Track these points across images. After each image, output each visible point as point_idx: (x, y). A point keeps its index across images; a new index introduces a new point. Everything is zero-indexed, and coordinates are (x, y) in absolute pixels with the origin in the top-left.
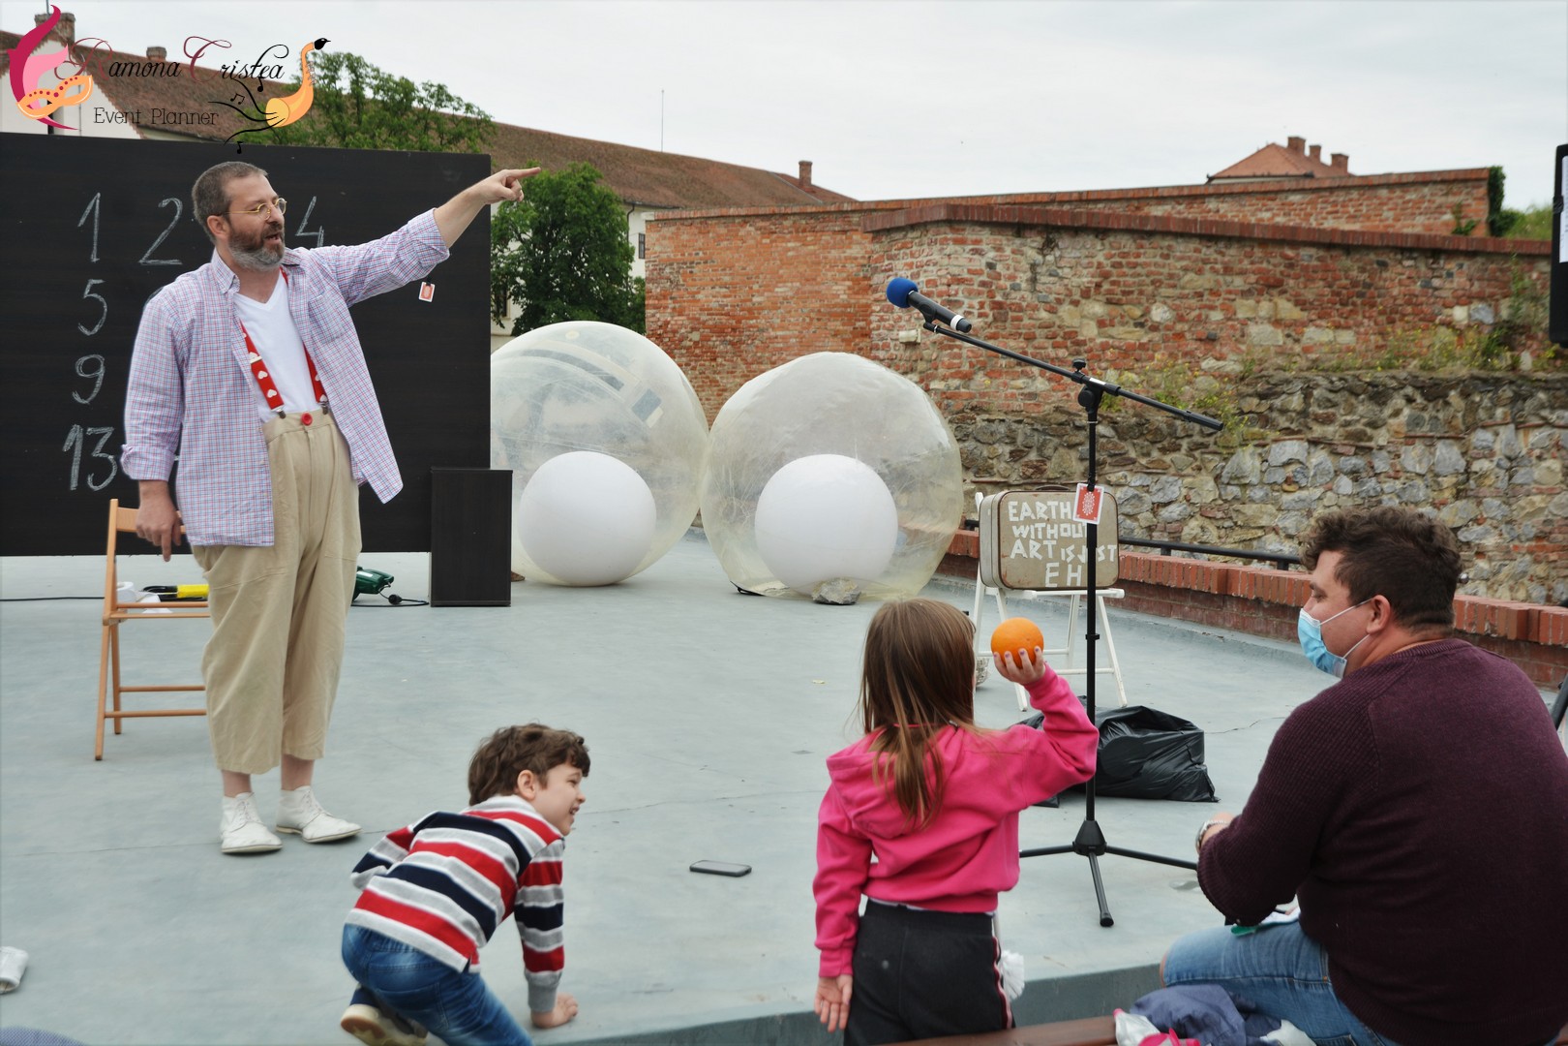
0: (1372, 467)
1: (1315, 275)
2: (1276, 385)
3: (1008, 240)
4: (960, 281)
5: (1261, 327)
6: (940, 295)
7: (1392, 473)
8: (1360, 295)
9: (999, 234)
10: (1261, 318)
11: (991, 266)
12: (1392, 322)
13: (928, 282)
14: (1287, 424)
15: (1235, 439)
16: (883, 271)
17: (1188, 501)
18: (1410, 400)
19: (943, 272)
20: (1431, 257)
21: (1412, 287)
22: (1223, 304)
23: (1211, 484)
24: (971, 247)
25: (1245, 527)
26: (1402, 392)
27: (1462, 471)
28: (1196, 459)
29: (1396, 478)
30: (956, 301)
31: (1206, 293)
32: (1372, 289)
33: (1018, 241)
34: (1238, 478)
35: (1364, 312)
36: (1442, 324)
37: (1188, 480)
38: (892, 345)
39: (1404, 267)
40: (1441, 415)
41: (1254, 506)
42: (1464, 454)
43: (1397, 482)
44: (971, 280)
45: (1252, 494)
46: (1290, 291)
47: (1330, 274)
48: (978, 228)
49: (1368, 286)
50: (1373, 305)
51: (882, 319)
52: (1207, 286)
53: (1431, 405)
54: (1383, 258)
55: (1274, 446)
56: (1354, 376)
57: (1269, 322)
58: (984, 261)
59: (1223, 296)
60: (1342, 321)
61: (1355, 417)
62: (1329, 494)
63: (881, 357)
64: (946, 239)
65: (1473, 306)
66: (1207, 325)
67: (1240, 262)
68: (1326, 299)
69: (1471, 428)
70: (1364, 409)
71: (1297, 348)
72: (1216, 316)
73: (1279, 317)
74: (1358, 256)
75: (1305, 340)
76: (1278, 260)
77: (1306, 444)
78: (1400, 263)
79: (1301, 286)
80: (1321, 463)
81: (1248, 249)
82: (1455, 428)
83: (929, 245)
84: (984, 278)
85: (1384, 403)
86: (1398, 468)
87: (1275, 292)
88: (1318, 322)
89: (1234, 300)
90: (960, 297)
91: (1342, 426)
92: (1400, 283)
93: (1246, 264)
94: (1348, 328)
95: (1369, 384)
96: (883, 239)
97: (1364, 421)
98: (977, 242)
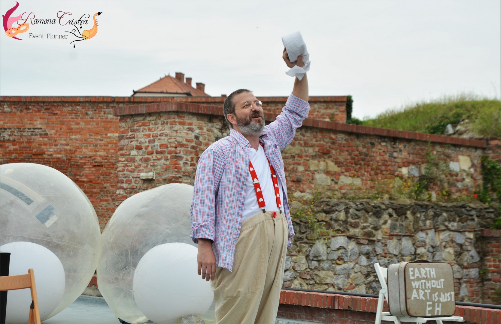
0: (375, 251)
1: (344, 149)
2: (332, 206)
3: (205, 123)
4: (182, 145)
5: (321, 175)
6: (170, 153)
7: (383, 254)
8: (363, 160)
9: (201, 120)
10: (320, 170)
11: (197, 137)
12: (376, 174)
13: (161, 146)
14: (338, 228)
15: (315, 236)
16: (127, 138)
17: (294, 269)
18: (391, 216)
19: (173, 140)
20: (393, 141)
21: (385, 157)
22: (304, 162)
23: (304, 260)
24: (187, 127)
25: (320, 284)
26: (387, 211)
27: (413, 253)
28: (297, 246)
29: (385, 257)
30: (180, 157)
31: (296, 156)
32: (368, 157)
33: (210, 124)
34: (316, 257)
35: (365, 169)
36: (397, 176)
37: (294, 258)
38: (133, 180)
39: (381, 146)
40: (404, 223)
41: (324, 272)
42: (414, 244)
43: (386, 259)
44: (187, 145)
45: (323, 266)
46: (333, 156)
47: (350, 148)
48: (191, 116)
49: (366, 155)
50: (368, 165)
51: (126, 165)
52: (297, 152)
53: (399, 218)
54: (373, 141)
55: (332, 239)
56: (366, 202)
57: (324, 173)
58: (193, 135)
59: (304, 158)
60: (356, 173)
61: (368, 224)
62: (357, 265)
63: (125, 187)
64: (175, 122)
65: (410, 167)
66: (297, 174)
67: (312, 140)
68: (348, 161)
69: (417, 230)
70: (371, 220)
71: (337, 187)
72: (301, 168)
73: (328, 170)
74: (362, 139)
75: (339, 182)
76: (327, 140)
77: (346, 238)
78: (380, 144)
79: (338, 154)
80: (353, 249)
81: (315, 134)
82: (409, 230)
83: (162, 124)
84: (193, 144)
85: (380, 217)
86: (386, 251)
87: (326, 157)
88: (346, 173)
89: (308, 160)
90: (182, 154)
91: (362, 229)
92: (380, 155)
93: (314, 142)
94: (358, 177)
95: (373, 206)
96: (128, 120)
97: (372, 226)
98: (190, 124)
